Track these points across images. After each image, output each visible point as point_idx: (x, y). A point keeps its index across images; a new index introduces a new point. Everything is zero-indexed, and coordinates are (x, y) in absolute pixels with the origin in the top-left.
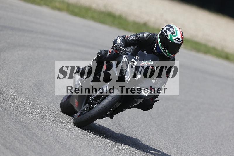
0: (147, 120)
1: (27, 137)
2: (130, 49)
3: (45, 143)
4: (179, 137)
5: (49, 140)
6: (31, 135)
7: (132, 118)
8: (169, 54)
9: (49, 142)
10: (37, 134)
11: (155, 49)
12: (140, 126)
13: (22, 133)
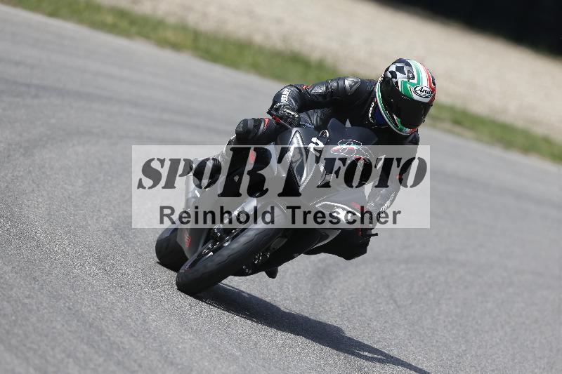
0: (384, 310)
1: (96, 352)
2: (314, 117)
3: (140, 366)
4: (461, 350)
5: (150, 358)
6: (106, 346)
7: (350, 306)
8: (402, 127)
9: (150, 362)
10: (121, 345)
11: (370, 115)
12: (368, 324)
13: (85, 341)
